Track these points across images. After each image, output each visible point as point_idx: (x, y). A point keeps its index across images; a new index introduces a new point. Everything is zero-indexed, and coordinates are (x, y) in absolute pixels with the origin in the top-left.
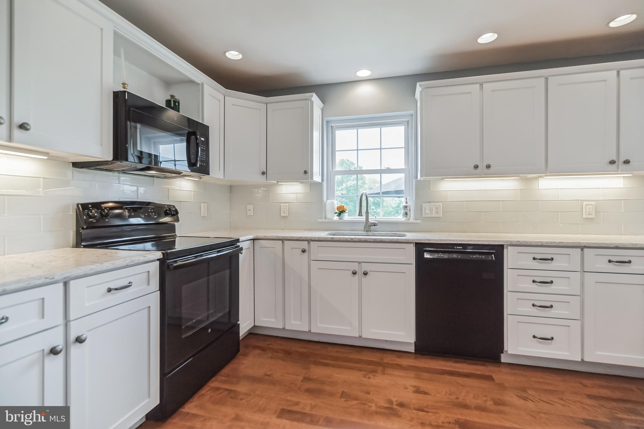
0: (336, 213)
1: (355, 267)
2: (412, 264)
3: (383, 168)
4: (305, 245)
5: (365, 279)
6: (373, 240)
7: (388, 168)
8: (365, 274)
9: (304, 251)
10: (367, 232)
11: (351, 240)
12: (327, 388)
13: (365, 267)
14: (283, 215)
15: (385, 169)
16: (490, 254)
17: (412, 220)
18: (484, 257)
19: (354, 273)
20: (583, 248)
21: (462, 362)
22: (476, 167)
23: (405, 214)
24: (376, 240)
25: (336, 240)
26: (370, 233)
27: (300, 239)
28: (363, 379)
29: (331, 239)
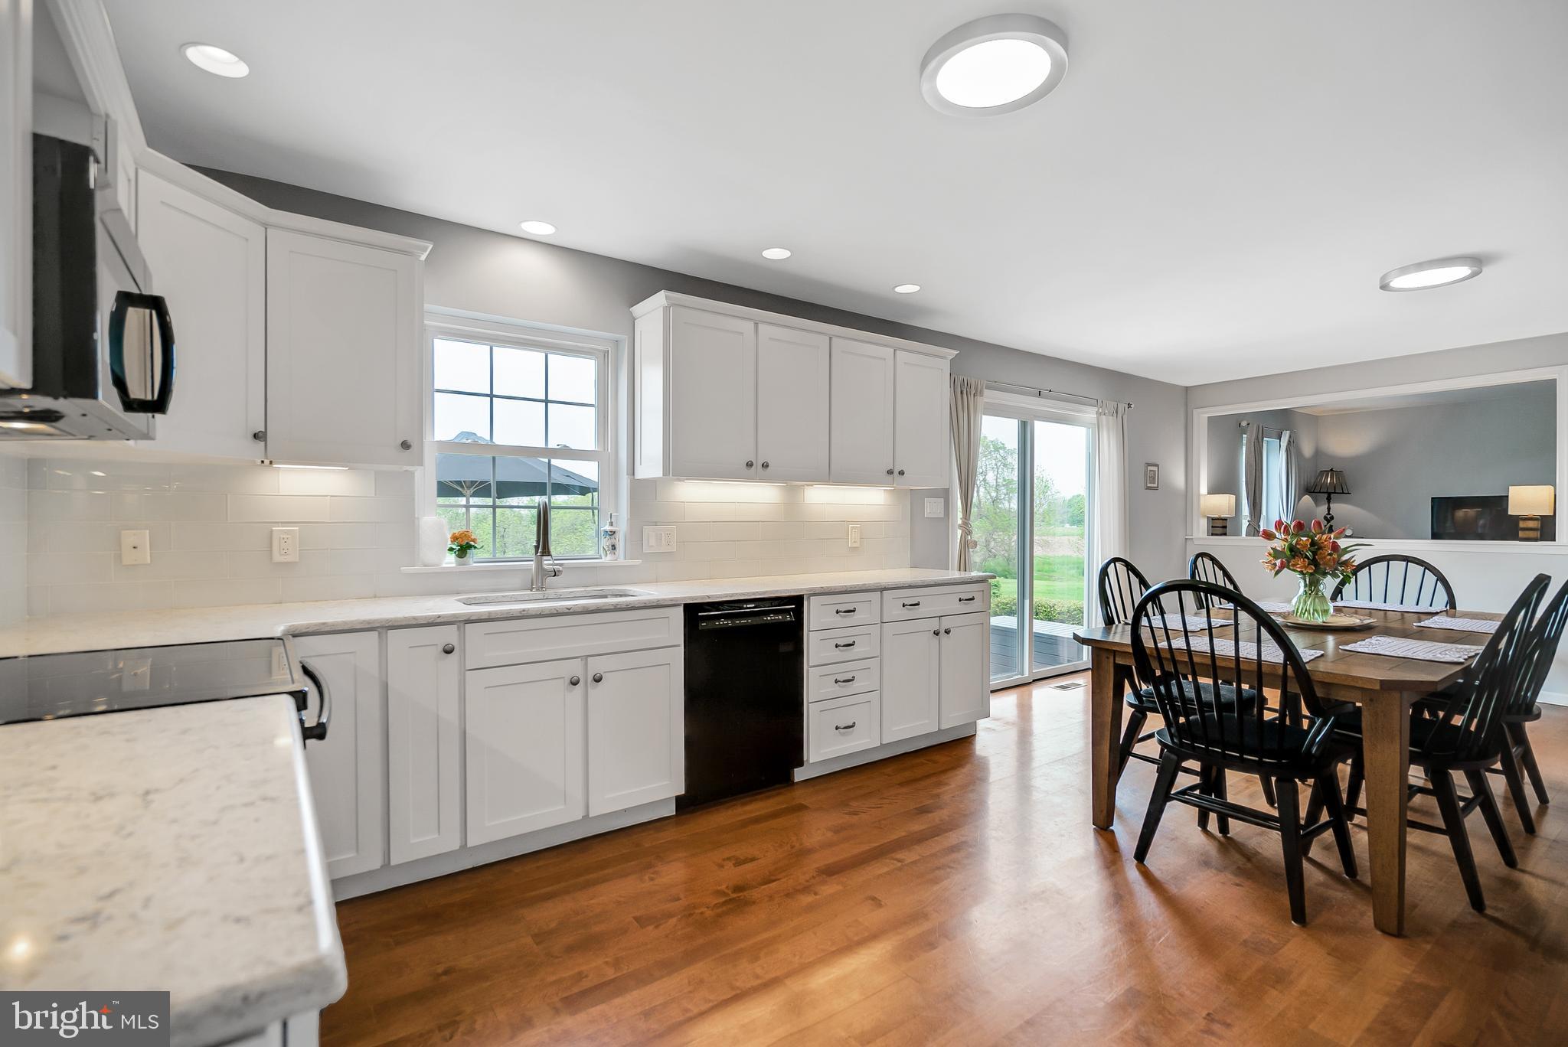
0: (451, 549)
1: (575, 669)
2: (679, 646)
3: (552, 445)
4: (449, 635)
5: (596, 692)
6: (612, 607)
7: (565, 446)
8: (598, 680)
9: (448, 651)
10: (538, 590)
11: (568, 611)
12: (596, 929)
13: (596, 666)
14: (282, 559)
15: (558, 447)
16: (787, 611)
17: (621, 561)
18: (780, 617)
19: (574, 683)
20: (882, 589)
21: (751, 802)
22: (750, 465)
23: (610, 547)
24: (619, 607)
25: (534, 613)
26: (550, 593)
27: (439, 620)
28: (643, 885)
29: (520, 612)
